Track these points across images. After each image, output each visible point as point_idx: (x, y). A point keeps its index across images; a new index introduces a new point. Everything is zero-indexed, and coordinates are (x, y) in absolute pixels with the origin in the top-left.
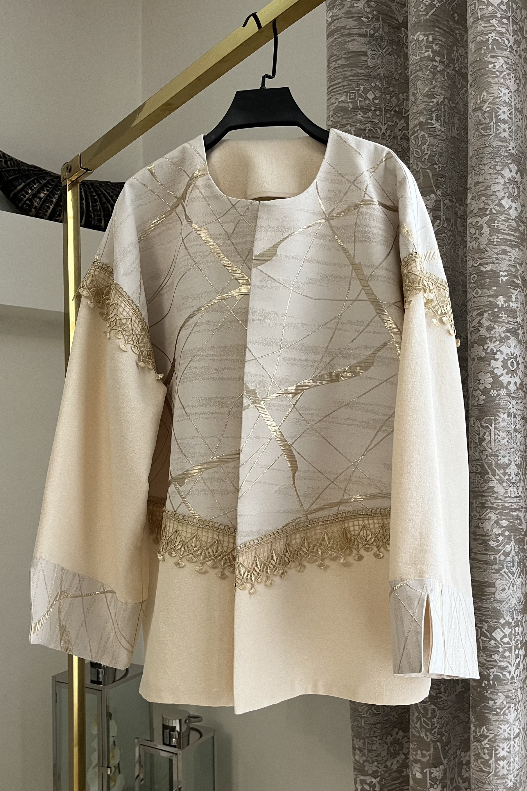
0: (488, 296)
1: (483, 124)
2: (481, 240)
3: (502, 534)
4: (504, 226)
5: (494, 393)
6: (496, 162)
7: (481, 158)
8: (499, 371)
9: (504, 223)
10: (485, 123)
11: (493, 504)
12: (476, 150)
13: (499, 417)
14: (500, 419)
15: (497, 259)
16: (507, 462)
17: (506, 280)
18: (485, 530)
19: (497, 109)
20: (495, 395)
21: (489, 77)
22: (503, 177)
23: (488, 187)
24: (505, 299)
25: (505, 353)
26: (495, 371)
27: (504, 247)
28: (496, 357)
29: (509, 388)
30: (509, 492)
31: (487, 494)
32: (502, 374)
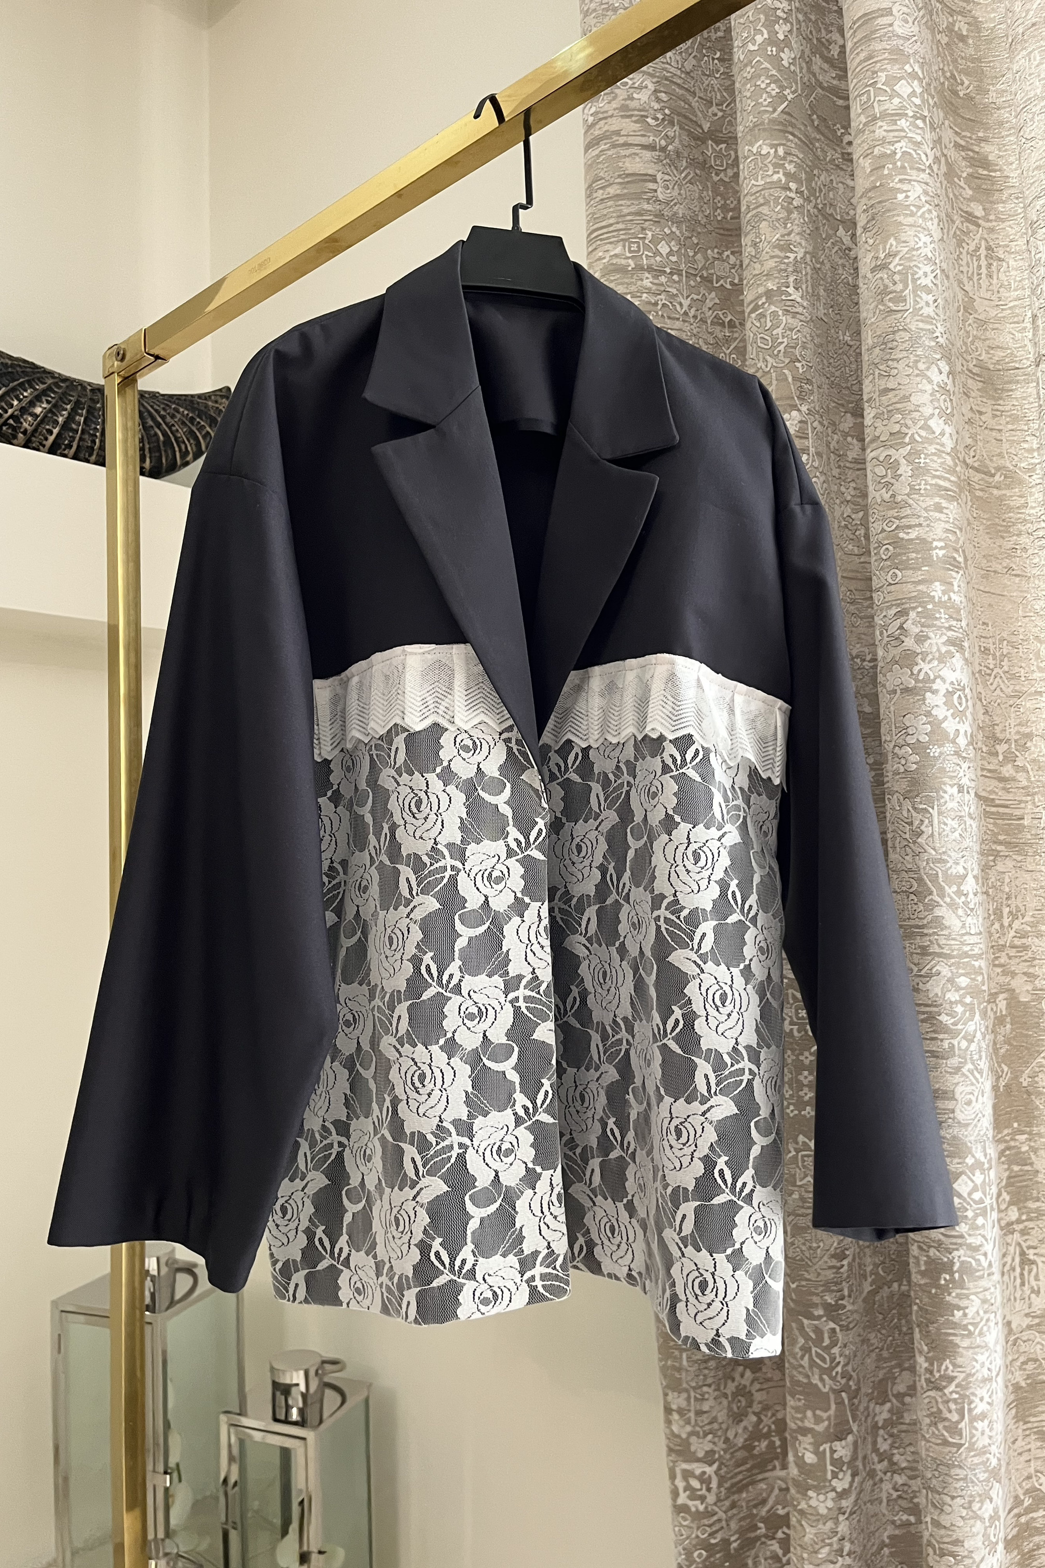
0: (914, 582)
1: (891, 293)
2: (897, 486)
3: (961, 1002)
4: (935, 464)
5: (935, 751)
6: (918, 356)
7: (891, 349)
8: (940, 712)
9: (935, 458)
10: (895, 292)
11: (943, 948)
12: (880, 336)
13: (945, 792)
14: (946, 796)
15: (927, 519)
16: (962, 871)
17: (944, 556)
18: (931, 996)
19: (915, 269)
20: (936, 754)
21: (898, 215)
22: (930, 381)
23: (906, 398)
24: (943, 588)
25: (948, 681)
26: (934, 712)
27: (937, 500)
28: (935, 687)
29: (957, 741)
30: (967, 925)
31: (931, 931)
32: (946, 718)
